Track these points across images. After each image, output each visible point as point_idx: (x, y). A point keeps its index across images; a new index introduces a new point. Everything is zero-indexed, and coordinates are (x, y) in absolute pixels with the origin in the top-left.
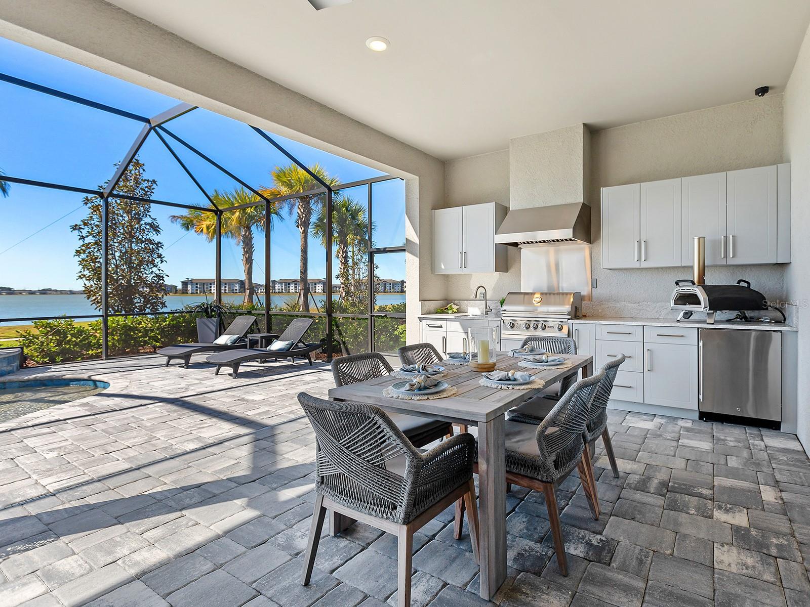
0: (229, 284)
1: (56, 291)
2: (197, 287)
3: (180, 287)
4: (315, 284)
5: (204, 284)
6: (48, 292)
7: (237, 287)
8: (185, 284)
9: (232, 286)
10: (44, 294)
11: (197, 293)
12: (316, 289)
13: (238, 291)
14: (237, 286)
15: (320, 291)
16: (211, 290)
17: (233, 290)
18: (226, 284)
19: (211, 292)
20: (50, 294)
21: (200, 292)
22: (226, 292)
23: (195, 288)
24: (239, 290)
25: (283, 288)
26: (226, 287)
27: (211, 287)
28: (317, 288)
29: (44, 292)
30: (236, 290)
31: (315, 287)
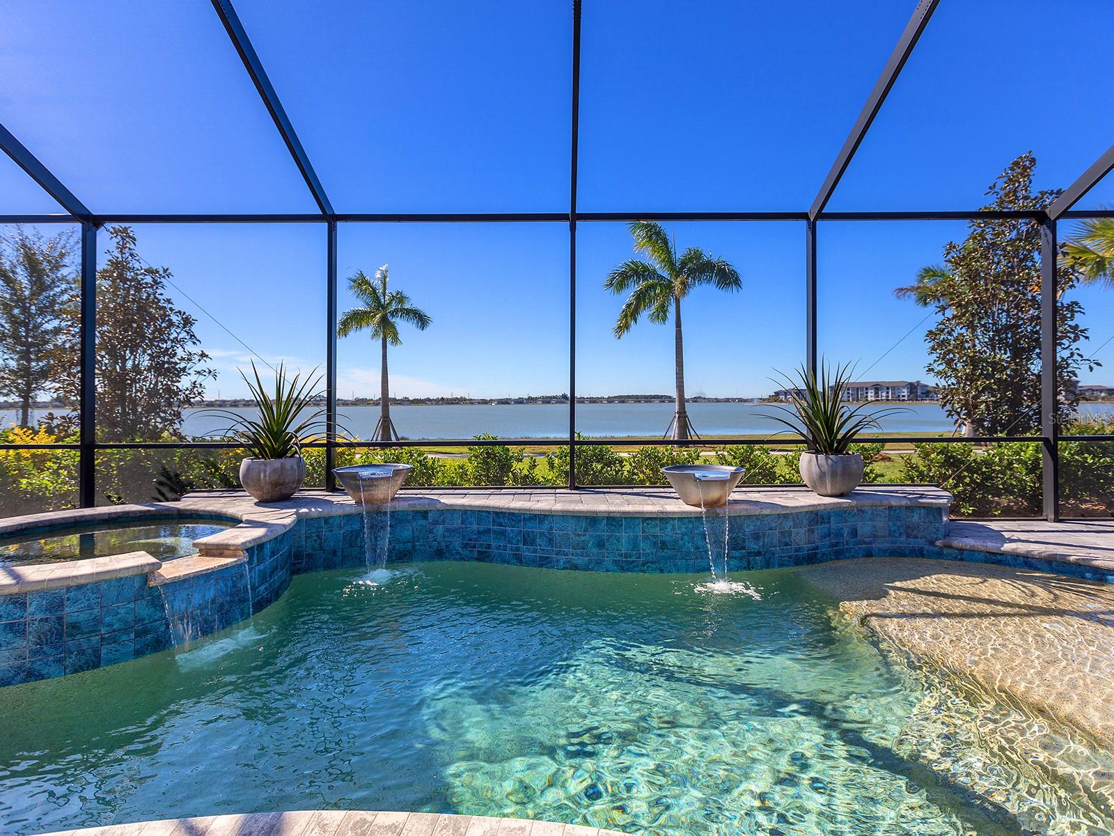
0: (893, 388)
2: (848, 393)
5: (858, 389)
7: (905, 392)
9: (897, 391)
11: (849, 400)
13: (906, 398)
14: (905, 390)
16: (867, 397)
17: (899, 396)
18: (888, 388)
19: (867, 400)
21: (853, 400)
22: (887, 400)
24: (908, 396)
26: (888, 393)
27: (867, 393)
30: (904, 396)
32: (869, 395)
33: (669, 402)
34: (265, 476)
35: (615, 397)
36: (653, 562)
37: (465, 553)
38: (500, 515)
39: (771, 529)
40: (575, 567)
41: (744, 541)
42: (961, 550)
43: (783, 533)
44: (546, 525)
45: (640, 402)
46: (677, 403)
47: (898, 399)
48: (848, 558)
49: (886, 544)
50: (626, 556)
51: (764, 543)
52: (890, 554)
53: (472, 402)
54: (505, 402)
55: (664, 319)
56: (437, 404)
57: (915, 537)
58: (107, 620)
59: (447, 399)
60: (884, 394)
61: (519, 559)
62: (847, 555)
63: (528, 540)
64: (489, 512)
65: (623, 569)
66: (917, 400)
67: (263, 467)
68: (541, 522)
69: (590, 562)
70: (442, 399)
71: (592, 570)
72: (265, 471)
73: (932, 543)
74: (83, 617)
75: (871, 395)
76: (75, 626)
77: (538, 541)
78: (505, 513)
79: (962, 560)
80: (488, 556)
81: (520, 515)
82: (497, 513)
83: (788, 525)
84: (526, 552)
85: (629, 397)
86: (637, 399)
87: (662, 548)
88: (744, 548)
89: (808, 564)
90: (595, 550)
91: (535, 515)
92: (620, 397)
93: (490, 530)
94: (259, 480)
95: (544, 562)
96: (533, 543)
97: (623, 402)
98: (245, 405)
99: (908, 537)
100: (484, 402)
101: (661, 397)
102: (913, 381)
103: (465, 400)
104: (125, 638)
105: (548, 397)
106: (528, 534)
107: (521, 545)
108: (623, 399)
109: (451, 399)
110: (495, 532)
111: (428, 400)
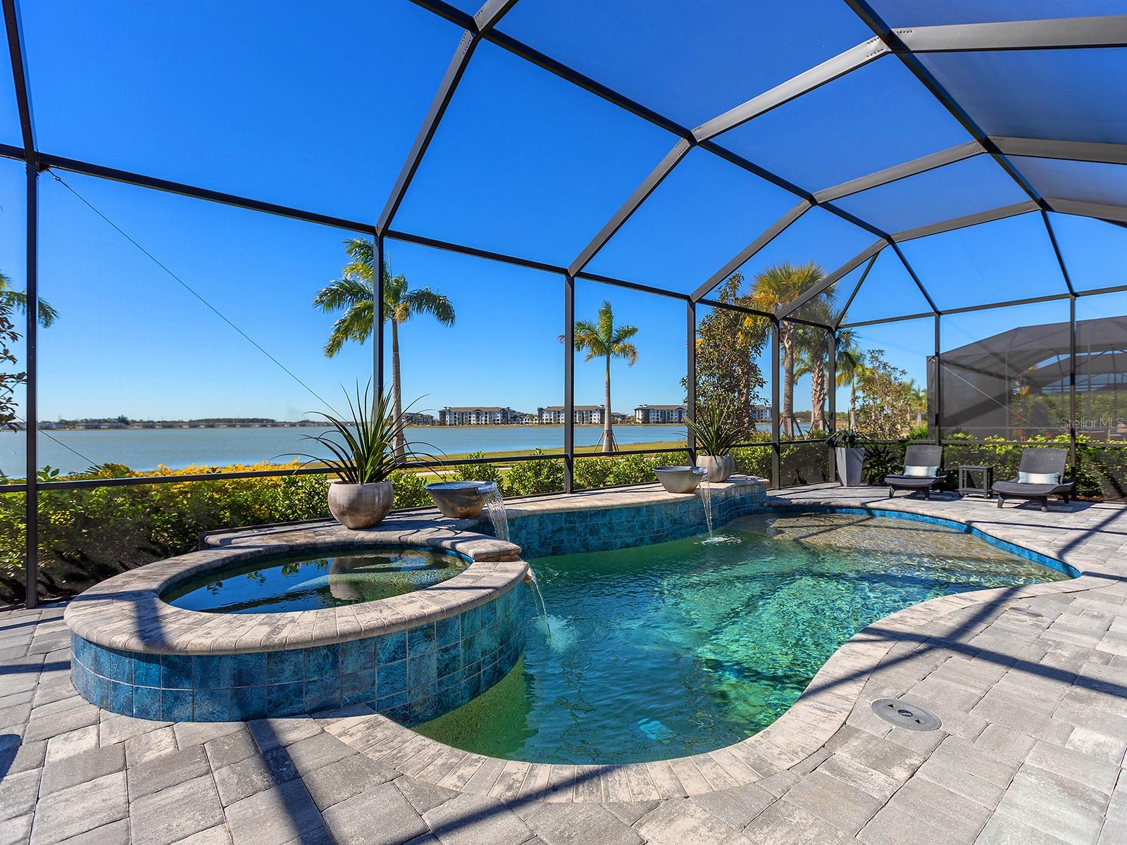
0: (490, 413)
1: (314, 423)
2: (455, 417)
3: (437, 417)
4: (591, 412)
5: (463, 413)
6: (308, 424)
7: (499, 416)
8: (443, 414)
9: (493, 416)
10: (304, 426)
11: (455, 424)
12: (591, 419)
13: (500, 422)
14: (499, 415)
15: (597, 421)
16: (470, 420)
17: (495, 420)
18: (486, 414)
19: (470, 424)
20: (309, 426)
21: (459, 424)
22: (486, 423)
23: (453, 419)
24: (502, 420)
25: (552, 418)
26: (486, 417)
27: (470, 417)
28: (593, 417)
29: (303, 423)
30: (498, 420)
31: (591, 416)
32: (472, 419)
33: (273, 426)
34: (379, 500)
35: (199, 421)
36: (671, 534)
37: (543, 550)
38: (571, 515)
40: (628, 546)
42: (774, 507)
44: (607, 519)
45: (234, 426)
47: (494, 422)
50: (658, 532)
57: (756, 503)
60: (483, 418)
61: (587, 548)
63: (594, 531)
64: (561, 514)
65: (655, 542)
66: (508, 423)
67: (376, 491)
68: (604, 515)
69: (637, 540)
71: (638, 545)
72: (379, 495)
73: (763, 505)
75: (473, 418)
77: (602, 531)
78: (575, 512)
80: (560, 550)
81: (586, 512)
82: (568, 513)
84: (593, 541)
85: (219, 420)
86: (231, 423)
87: (674, 524)
90: (639, 532)
91: (599, 511)
92: (207, 421)
93: (562, 528)
94: (374, 504)
95: (606, 547)
96: (598, 532)
97: (212, 426)
99: (753, 503)
101: (262, 421)
102: (505, 407)
106: (594, 526)
107: (588, 536)
108: (211, 423)
110: (567, 529)
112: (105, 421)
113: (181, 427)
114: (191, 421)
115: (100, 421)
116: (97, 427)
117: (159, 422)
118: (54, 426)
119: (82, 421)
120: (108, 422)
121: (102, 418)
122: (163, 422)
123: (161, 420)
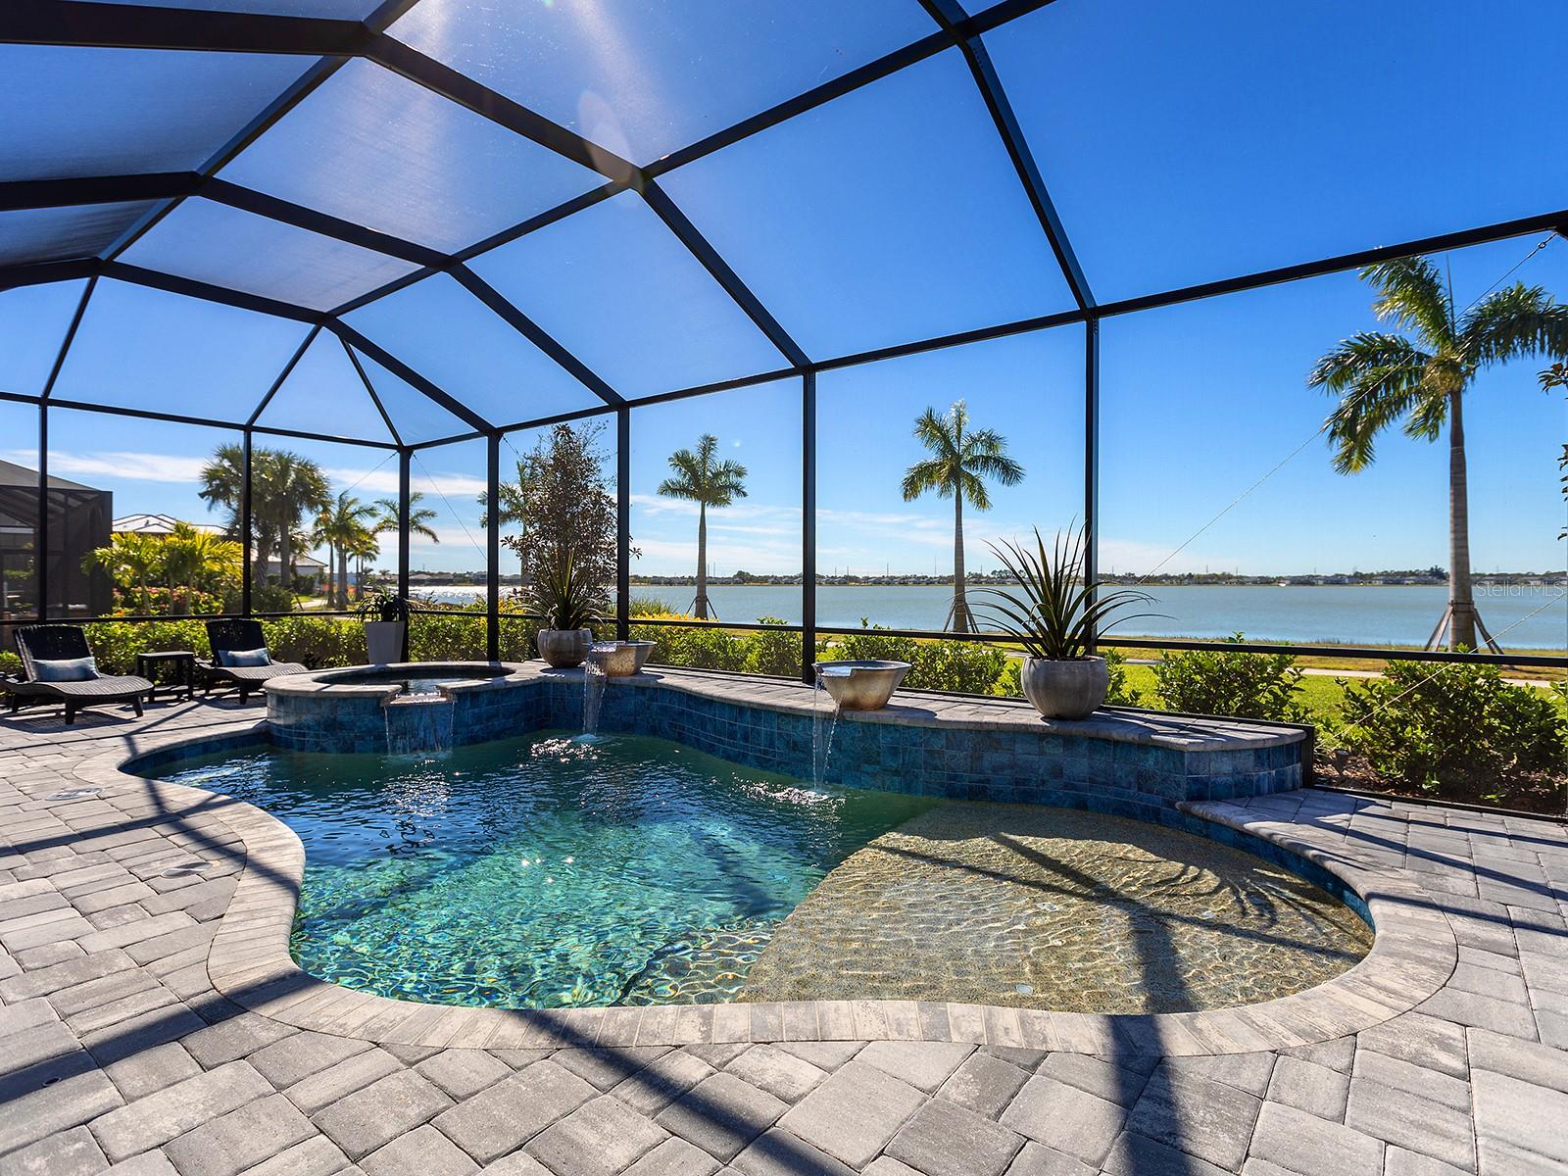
36: (787, 764)
37: (670, 732)
39: (914, 745)
41: (879, 754)
42: (1207, 822)
43: (930, 752)
44: (712, 711)
46: (1451, 585)
48: (1045, 804)
49: (1108, 796)
51: (904, 760)
52: (1113, 811)
53: (1241, 581)
54: (1307, 581)
55: (1434, 431)
56: (1180, 584)
57: (1149, 791)
58: (358, 724)
59: (1199, 576)
62: (1043, 800)
63: (703, 724)
68: (710, 707)
70: (1190, 576)
73: (1171, 805)
74: (346, 719)
76: (341, 723)
77: (708, 726)
79: (1207, 836)
81: (699, 698)
83: (939, 743)
84: (702, 737)
87: (794, 750)
88: (878, 763)
89: (970, 799)
93: (684, 711)
96: (705, 728)
98: (914, 583)
99: (1140, 789)
100: (1265, 581)
103: (1230, 577)
104: (368, 738)
105: (1398, 573)
106: (703, 719)
107: (700, 730)
109: (1205, 577)
110: (687, 714)
111: (1167, 577)
112: (1412, 574)
113: (1527, 583)
114: (1548, 574)
115: (1404, 574)
116: (1398, 583)
117: (1491, 575)
118: (1347, 581)
119: (1382, 574)
120: (1417, 575)
121: (1408, 570)
122: (1498, 575)
123: (1495, 573)
